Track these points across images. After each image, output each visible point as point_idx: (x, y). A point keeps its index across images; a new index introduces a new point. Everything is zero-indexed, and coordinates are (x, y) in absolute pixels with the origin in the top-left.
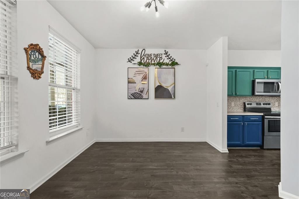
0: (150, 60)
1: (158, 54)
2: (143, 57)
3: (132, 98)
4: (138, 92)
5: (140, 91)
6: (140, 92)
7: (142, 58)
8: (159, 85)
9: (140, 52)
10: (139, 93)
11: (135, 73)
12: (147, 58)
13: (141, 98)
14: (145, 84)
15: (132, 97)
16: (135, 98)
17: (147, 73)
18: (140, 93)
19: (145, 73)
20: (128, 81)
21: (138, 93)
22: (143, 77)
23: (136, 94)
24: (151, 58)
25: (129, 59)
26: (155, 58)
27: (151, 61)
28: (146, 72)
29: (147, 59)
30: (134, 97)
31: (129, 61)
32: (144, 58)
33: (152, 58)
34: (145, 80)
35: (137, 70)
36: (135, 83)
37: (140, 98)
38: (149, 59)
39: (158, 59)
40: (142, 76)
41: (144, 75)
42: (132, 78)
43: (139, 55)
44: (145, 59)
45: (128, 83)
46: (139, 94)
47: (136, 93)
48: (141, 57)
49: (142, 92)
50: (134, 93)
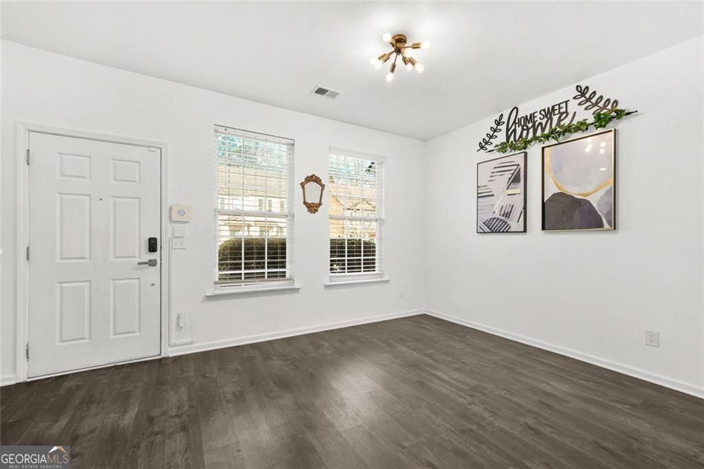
0: (532, 129)
1: (553, 107)
2: (513, 127)
3: (485, 232)
4: (497, 217)
5: (502, 213)
6: (503, 215)
7: (510, 132)
8: (557, 191)
9: (505, 119)
10: (501, 218)
11: (492, 173)
12: (523, 127)
13: (506, 232)
14: (515, 194)
15: (487, 230)
16: (492, 232)
17: (522, 166)
18: (503, 218)
19: (515, 167)
20: (478, 194)
21: (498, 219)
22: (510, 179)
23: (495, 220)
24: (534, 122)
25: (480, 143)
26: (544, 122)
27: (535, 131)
28: (518, 165)
29: (523, 130)
30: (490, 229)
31: (482, 148)
32: (515, 131)
33: (537, 123)
34: (515, 186)
35: (496, 163)
36: (493, 195)
37: (503, 232)
38: (528, 129)
39: (555, 118)
40: (508, 175)
41: (513, 174)
42: (486, 186)
43: (503, 127)
44: (519, 130)
45: (478, 197)
46: (501, 220)
47: (495, 218)
48: (508, 130)
49: (507, 215)
50: (491, 219)
